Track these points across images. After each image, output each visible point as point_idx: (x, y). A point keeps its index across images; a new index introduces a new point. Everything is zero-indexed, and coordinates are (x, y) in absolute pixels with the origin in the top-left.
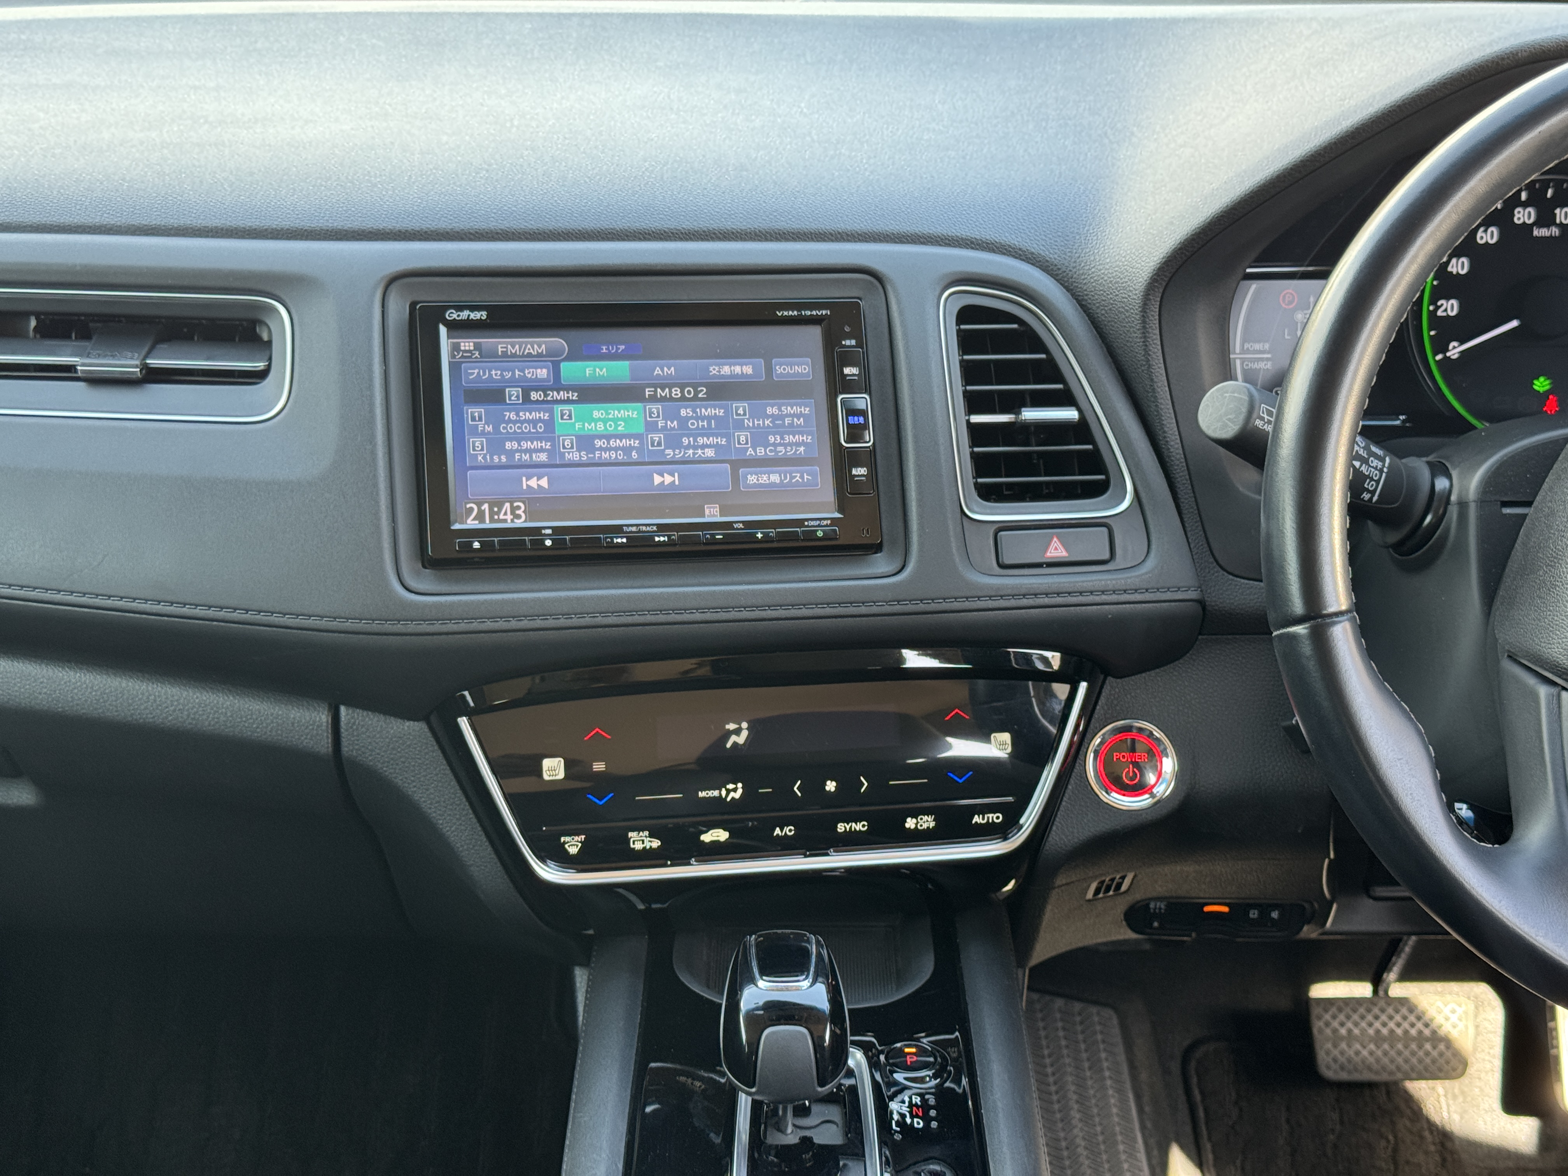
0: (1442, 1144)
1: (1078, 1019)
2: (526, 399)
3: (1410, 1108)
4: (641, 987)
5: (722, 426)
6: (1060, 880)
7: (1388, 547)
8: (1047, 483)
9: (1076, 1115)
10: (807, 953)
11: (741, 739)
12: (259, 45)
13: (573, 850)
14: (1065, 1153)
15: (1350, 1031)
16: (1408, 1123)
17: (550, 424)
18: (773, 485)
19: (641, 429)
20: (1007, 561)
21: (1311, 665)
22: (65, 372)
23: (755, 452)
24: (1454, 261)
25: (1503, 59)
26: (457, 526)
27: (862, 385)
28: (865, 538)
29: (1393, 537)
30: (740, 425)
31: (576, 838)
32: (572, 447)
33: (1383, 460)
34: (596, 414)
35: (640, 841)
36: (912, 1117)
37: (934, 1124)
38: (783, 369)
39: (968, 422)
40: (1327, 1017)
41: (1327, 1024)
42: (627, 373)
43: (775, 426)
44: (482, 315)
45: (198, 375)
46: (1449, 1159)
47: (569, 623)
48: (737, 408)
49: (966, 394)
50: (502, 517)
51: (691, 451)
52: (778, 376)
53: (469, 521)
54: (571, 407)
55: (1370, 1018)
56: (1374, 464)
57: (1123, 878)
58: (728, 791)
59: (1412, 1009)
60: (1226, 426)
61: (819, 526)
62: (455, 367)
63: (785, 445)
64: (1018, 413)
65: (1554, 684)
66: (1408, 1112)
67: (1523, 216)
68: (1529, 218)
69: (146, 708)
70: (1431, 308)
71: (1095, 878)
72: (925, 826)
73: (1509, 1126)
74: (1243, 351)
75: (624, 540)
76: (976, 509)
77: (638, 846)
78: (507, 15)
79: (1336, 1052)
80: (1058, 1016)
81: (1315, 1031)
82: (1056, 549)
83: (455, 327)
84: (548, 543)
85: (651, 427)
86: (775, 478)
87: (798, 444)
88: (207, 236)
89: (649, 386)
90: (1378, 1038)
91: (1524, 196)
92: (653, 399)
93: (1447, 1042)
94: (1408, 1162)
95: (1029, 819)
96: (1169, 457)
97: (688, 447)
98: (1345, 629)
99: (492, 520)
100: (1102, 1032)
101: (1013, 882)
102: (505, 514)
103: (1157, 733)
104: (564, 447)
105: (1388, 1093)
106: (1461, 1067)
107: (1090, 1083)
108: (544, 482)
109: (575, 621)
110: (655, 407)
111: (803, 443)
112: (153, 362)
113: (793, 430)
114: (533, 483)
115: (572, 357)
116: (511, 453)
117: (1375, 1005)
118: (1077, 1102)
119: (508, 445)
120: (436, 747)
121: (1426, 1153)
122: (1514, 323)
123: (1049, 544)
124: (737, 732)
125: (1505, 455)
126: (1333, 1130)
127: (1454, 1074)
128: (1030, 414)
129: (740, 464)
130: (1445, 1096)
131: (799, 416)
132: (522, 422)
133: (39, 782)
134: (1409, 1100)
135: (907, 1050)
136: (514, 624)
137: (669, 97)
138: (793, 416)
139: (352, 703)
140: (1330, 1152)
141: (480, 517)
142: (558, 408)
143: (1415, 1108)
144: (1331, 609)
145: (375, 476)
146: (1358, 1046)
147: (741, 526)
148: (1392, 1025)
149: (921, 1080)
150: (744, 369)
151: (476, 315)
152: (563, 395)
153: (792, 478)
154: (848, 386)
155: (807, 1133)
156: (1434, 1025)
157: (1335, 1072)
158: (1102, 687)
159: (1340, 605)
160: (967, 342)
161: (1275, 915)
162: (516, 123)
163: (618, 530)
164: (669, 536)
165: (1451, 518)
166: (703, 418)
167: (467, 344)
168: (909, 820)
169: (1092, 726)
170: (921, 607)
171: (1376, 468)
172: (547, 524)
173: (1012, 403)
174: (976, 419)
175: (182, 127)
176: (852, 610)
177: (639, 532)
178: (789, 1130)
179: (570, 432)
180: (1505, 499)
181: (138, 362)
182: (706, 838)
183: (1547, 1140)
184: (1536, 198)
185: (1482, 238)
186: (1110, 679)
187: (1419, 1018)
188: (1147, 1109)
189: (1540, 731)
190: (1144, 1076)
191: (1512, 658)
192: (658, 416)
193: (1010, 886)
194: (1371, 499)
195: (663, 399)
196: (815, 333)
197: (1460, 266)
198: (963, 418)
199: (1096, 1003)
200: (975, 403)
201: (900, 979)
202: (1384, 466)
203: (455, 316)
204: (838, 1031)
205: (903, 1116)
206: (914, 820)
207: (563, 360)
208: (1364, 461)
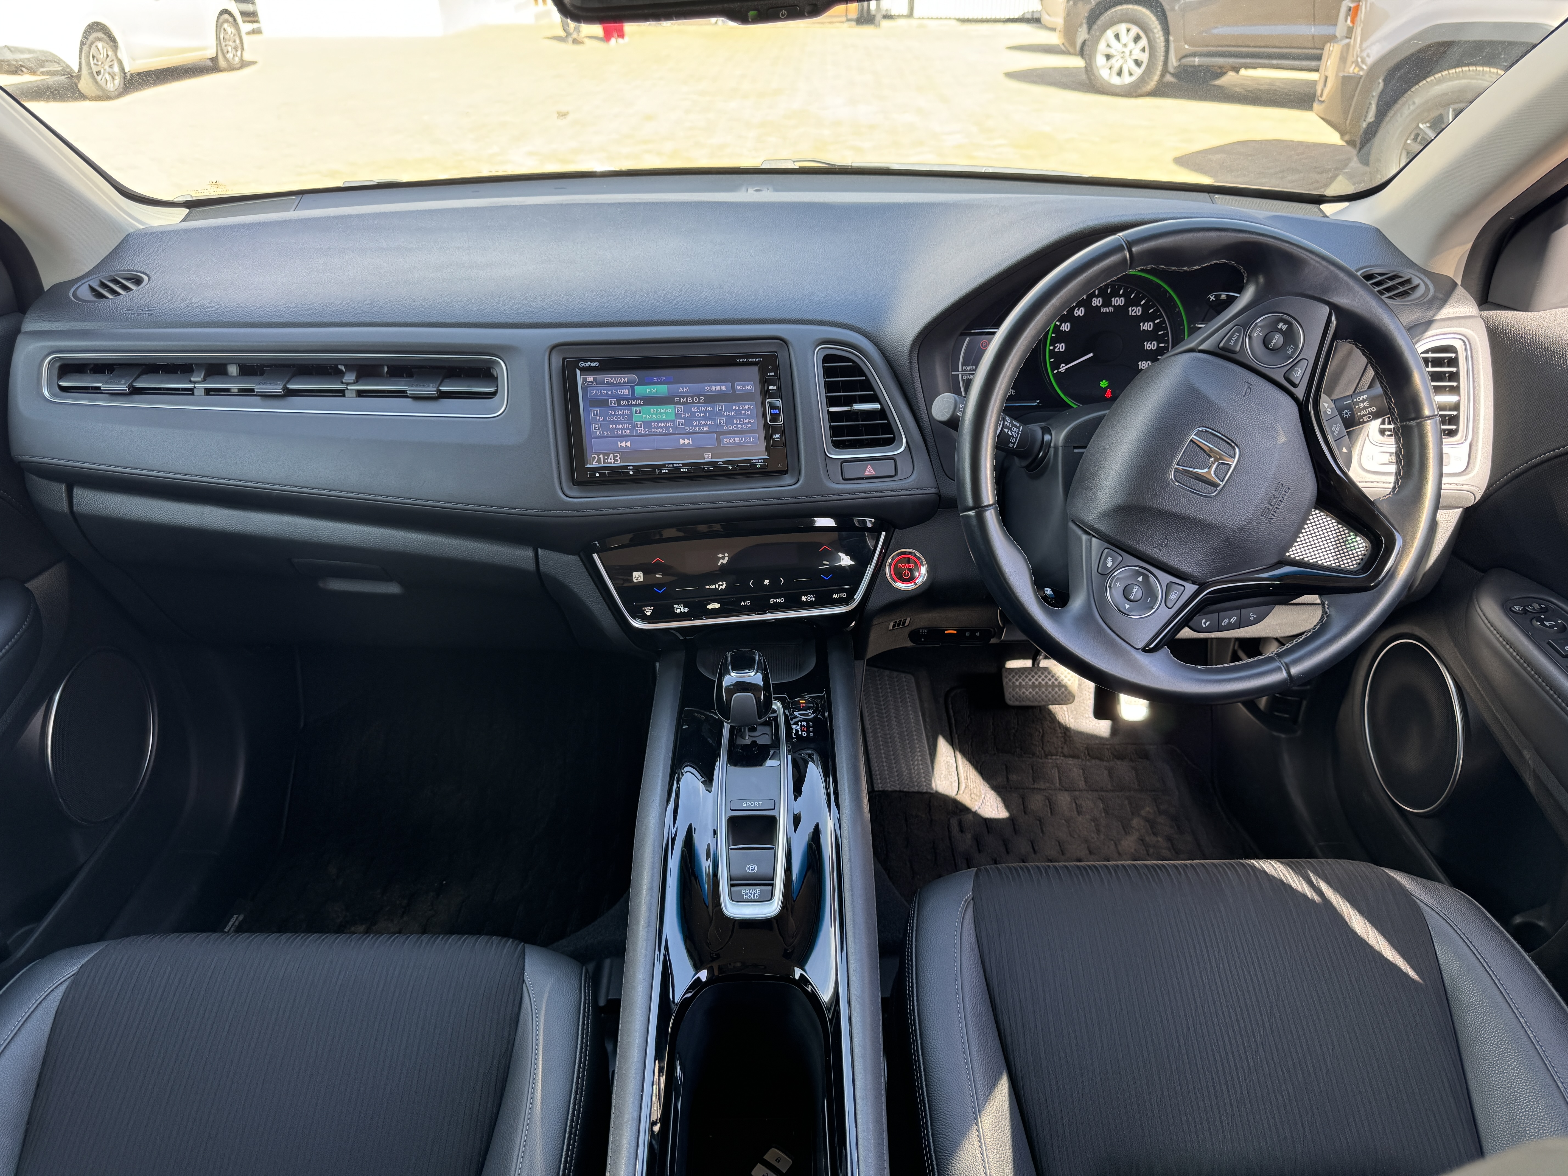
0: (1065, 733)
1: (896, 680)
2: (619, 404)
3: (1051, 717)
4: (681, 674)
5: (712, 415)
6: (875, 622)
7: (1023, 468)
8: (867, 439)
9: (894, 723)
10: (754, 660)
11: (725, 562)
12: (489, 224)
13: (648, 614)
14: (889, 740)
15: (1020, 683)
16: (1049, 724)
17: (630, 416)
18: (736, 443)
19: (673, 417)
20: (847, 477)
21: (976, 530)
22: (401, 394)
23: (728, 427)
24: (1063, 324)
25: (1077, 234)
26: (588, 466)
27: (779, 394)
28: (780, 467)
29: (1025, 463)
30: (720, 415)
31: (649, 608)
32: (641, 427)
33: (1018, 428)
34: (652, 411)
35: (679, 609)
36: (802, 731)
37: (812, 734)
38: (739, 387)
39: (828, 410)
40: (1010, 677)
41: (1010, 680)
42: (666, 391)
43: (737, 415)
44: (597, 364)
45: (464, 394)
46: (1068, 739)
47: (642, 510)
48: (719, 407)
49: (827, 397)
50: (609, 461)
51: (697, 428)
52: (738, 390)
53: (594, 463)
54: (640, 408)
55: (1030, 677)
56: (1015, 430)
57: (906, 620)
58: (719, 585)
59: (1049, 673)
60: (944, 415)
61: (758, 462)
62: (584, 389)
63: (742, 424)
64: (852, 406)
65: (1089, 534)
66: (1049, 719)
67: (1096, 302)
68: (1099, 303)
69: (448, 550)
70: (1051, 348)
71: (892, 620)
72: (811, 600)
73: (1097, 725)
74: (963, 370)
75: (667, 471)
76: (832, 452)
77: (678, 611)
78: (609, 204)
79: (1014, 693)
80: (887, 678)
81: (1004, 683)
82: (870, 471)
83: (584, 370)
84: (631, 473)
85: (678, 416)
86: (737, 440)
87: (748, 424)
88: (465, 327)
89: (677, 397)
90: (1034, 686)
91: (1097, 292)
92: (679, 403)
93: (1065, 687)
94: (1048, 742)
95: (858, 596)
96: (923, 426)
97: (696, 426)
98: (991, 512)
99: (605, 463)
100: (906, 685)
101: (854, 623)
102: (611, 459)
103: (918, 554)
104: (637, 427)
105: (1040, 710)
106: (1072, 698)
107: (901, 708)
108: (628, 444)
109: (645, 509)
110: (680, 407)
111: (750, 423)
112: (443, 389)
113: (746, 417)
114: (623, 444)
115: (640, 383)
116: (612, 430)
117: (1032, 671)
118: (895, 717)
119: (611, 426)
120: (584, 567)
121: (1057, 737)
122: (1091, 355)
123: (866, 468)
124: (723, 558)
125: (1076, 424)
126: (1014, 728)
127: (1069, 702)
128: (857, 407)
129: (721, 433)
130: (1068, 711)
131: (748, 410)
132: (617, 415)
133: (401, 583)
134: (1050, 713)
135: (801, 701)
136: (616, 511)
137: (687, 248)
138: (746, 409)
139: (544, 547)
140: (1012, 738)
141: (599, 461)
142: (634, 408)
143: (1053, 717)
144: (986, 504)
145: (549, 443)
146: (1024, 690)
147: (722, 463)
148: (1040, 680)
149: (807, 715)
150: (721, 388)
151: (593, 364)
152: (636, 402)
153: (745, 439)
154: (771, 395)
155: (754, 739)
156: (1060, 680)
157: (1013, 702)
158: (893, 534)
159: (989, 502)
160: (828, 372)
161: (977, 634)
162: (612, 264)
163: (664, 466)
164: (688, 469)
165: (1051, 454)
166: (703, 412)
167: (590, 378)
168: (803, 597)
169: (888, 551)
170: (807, 499)
171: (1015, 432)
172: (630, 464)
173: (849, 401)
174: (832, 409)
175: (452, 270)
176: (774, 502)
177: (674, 467)
178: (747, 738)
179: (640, 420)
180: (1075, 445)
181: (435, 389)
182: (710, 607)
183: (1114, 731)
184: (1102, 293)
185: (1077, 313)
186: (897, 530)
187: (1053, 676)
188: (928, 720)
189: (1081, 556)
190: (926, 705)
191: (1073, 521)
192: (681, 411)
193: (853, 624)
194: (1013, 446)
195: (684, 403)
196: (755, 370)
197: (1066, 327)
198: (825, 409)
199: (904, 672)
200: (832, 402)
201: (800, 668)
202: (1019, 431)
203: (583, 365)
204: (767, 694)
205: (797, 731)
206: (806, 597)
207: (636, 385)
208: (1010, 429)
